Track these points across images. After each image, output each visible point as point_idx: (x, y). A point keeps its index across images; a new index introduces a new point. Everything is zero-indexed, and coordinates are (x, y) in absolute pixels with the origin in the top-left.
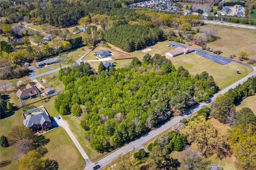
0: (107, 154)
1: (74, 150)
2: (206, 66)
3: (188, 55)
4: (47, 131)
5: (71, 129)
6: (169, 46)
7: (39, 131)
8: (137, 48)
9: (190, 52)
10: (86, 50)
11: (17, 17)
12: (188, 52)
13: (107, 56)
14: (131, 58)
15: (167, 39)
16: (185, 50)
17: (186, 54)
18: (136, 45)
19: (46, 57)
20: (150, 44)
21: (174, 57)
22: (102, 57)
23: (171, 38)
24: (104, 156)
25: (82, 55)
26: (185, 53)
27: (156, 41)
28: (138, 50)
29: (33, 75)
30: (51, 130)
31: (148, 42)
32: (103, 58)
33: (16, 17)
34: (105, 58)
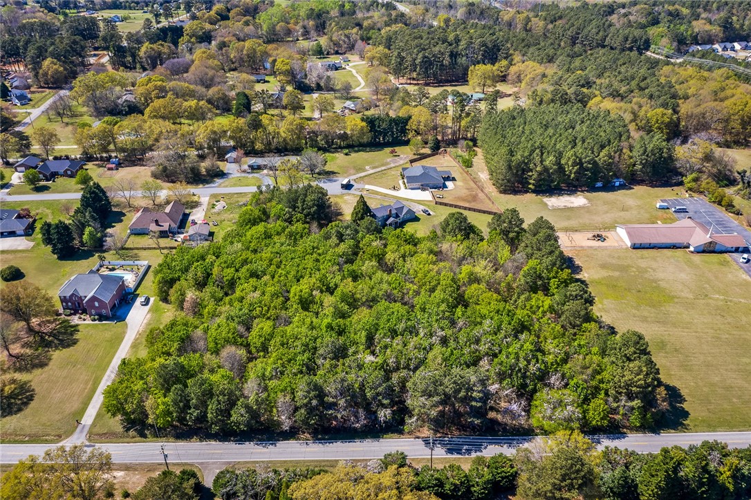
0: (133, 437)
1: (86, 391)
2: (730, 320)
3: (697, 258)
4: (95, 320)
5: (136, 340)
6: (662, 208)
7: (81, 314)
8: (533, 185)
9: (721, 252)
10: (402, 156)
11: (346, 40)
12: (709, 249)
13: (427, 185)
14: (489, 213)
15: (681, 184)
16: (700, 238)
17: (698, 252)
18: (531, 176)
19: (289, 151)
20: (599, 184)
21: (634, 248)
22: (410, 187)
23: (696, 180)
24: (125, 440)
25: (374, 168)
26: (692, 249)
28: (534, 191)
29: (216, 185)
30: (104, 322)
31: (586, 175)
32: (412, 189)
33: (344, 42)
34: (420, 190)
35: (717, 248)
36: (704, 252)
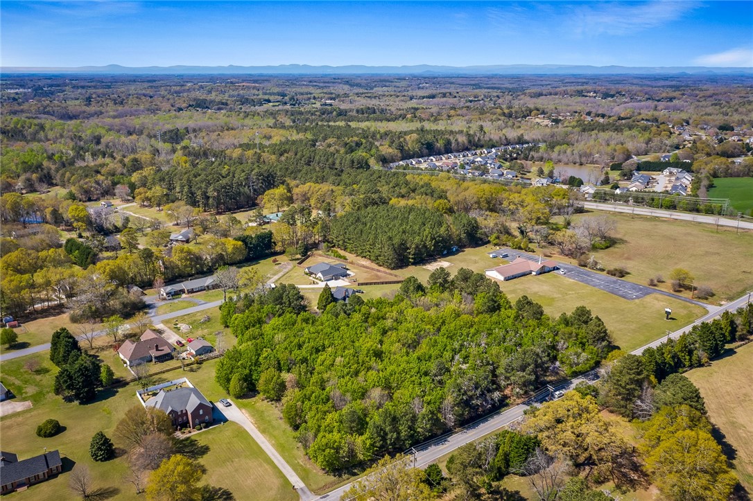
0: (348, 479)
1: (269, 469)
2: (588, 301)
3: (541, 277)
4: (201, 429)
5: (258, 428)
6: (494, 257)
7: (180, 430)
8: (412, 259)
9: (549, 272)
10: (282, 263)
11: (97, 186)
12: (542, 271)
13: (337, 275)
14: (398, 282)
15: (489, 242)
16: (535, 266)
17: (539, 274)
18: (409, 253)
19: (183, 278)
20: (445, 252)
21: (508, 280)
22: (326, 279)
23: (498, 238)
24: (342, 484)
25: (274, 274)
26: (534, 273)
27: (461, 247)
28: (415, 264)
29: (153, 314)
30: (211, 427)
31: (440, 245)
32: (328, 280)
33: (95, 188)
34: (333, 281)
35: (546, 269)
36: (540, 274)
